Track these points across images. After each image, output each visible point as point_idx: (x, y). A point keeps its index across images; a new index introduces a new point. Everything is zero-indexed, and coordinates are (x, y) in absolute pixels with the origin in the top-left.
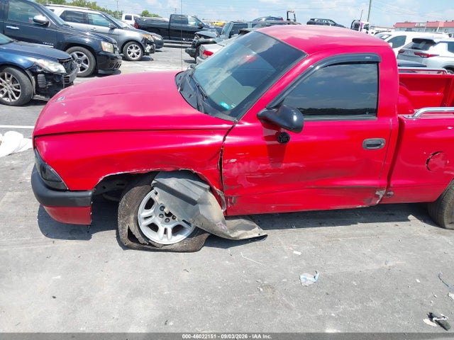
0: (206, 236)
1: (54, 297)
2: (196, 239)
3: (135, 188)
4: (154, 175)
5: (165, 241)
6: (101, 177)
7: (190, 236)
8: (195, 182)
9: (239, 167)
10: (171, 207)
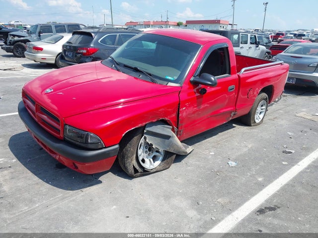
0: (175, 156)
1: (128, 217)
2: (169, 160)
3: (135, 137)
4: (144, 127)
5: (152, 167)
6: (123, 134)
7: (163, 160)
8: (165, 126)
9: (186, 112)
10: (155, 144)
